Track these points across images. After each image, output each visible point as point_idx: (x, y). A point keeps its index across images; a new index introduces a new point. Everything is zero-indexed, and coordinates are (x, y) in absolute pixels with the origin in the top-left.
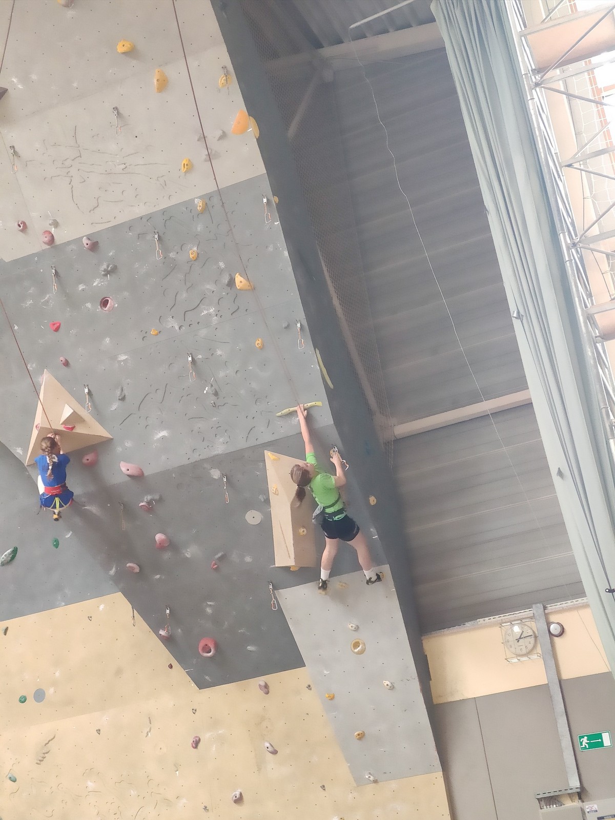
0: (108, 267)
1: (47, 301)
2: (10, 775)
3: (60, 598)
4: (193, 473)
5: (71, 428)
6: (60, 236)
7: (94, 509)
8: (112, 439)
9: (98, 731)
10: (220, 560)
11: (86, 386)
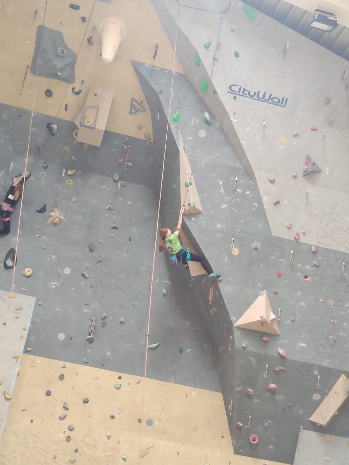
0: (317, 264)
1: (281, 262)
2: (124, 457)
3: (173, 378)
4: (307, 368)
5: (272, 324)
6: (303, 239)
7: (253, 360)
8: (280, 335)
9: (178, 453)
10: (289, 407)
11: (280, 307)
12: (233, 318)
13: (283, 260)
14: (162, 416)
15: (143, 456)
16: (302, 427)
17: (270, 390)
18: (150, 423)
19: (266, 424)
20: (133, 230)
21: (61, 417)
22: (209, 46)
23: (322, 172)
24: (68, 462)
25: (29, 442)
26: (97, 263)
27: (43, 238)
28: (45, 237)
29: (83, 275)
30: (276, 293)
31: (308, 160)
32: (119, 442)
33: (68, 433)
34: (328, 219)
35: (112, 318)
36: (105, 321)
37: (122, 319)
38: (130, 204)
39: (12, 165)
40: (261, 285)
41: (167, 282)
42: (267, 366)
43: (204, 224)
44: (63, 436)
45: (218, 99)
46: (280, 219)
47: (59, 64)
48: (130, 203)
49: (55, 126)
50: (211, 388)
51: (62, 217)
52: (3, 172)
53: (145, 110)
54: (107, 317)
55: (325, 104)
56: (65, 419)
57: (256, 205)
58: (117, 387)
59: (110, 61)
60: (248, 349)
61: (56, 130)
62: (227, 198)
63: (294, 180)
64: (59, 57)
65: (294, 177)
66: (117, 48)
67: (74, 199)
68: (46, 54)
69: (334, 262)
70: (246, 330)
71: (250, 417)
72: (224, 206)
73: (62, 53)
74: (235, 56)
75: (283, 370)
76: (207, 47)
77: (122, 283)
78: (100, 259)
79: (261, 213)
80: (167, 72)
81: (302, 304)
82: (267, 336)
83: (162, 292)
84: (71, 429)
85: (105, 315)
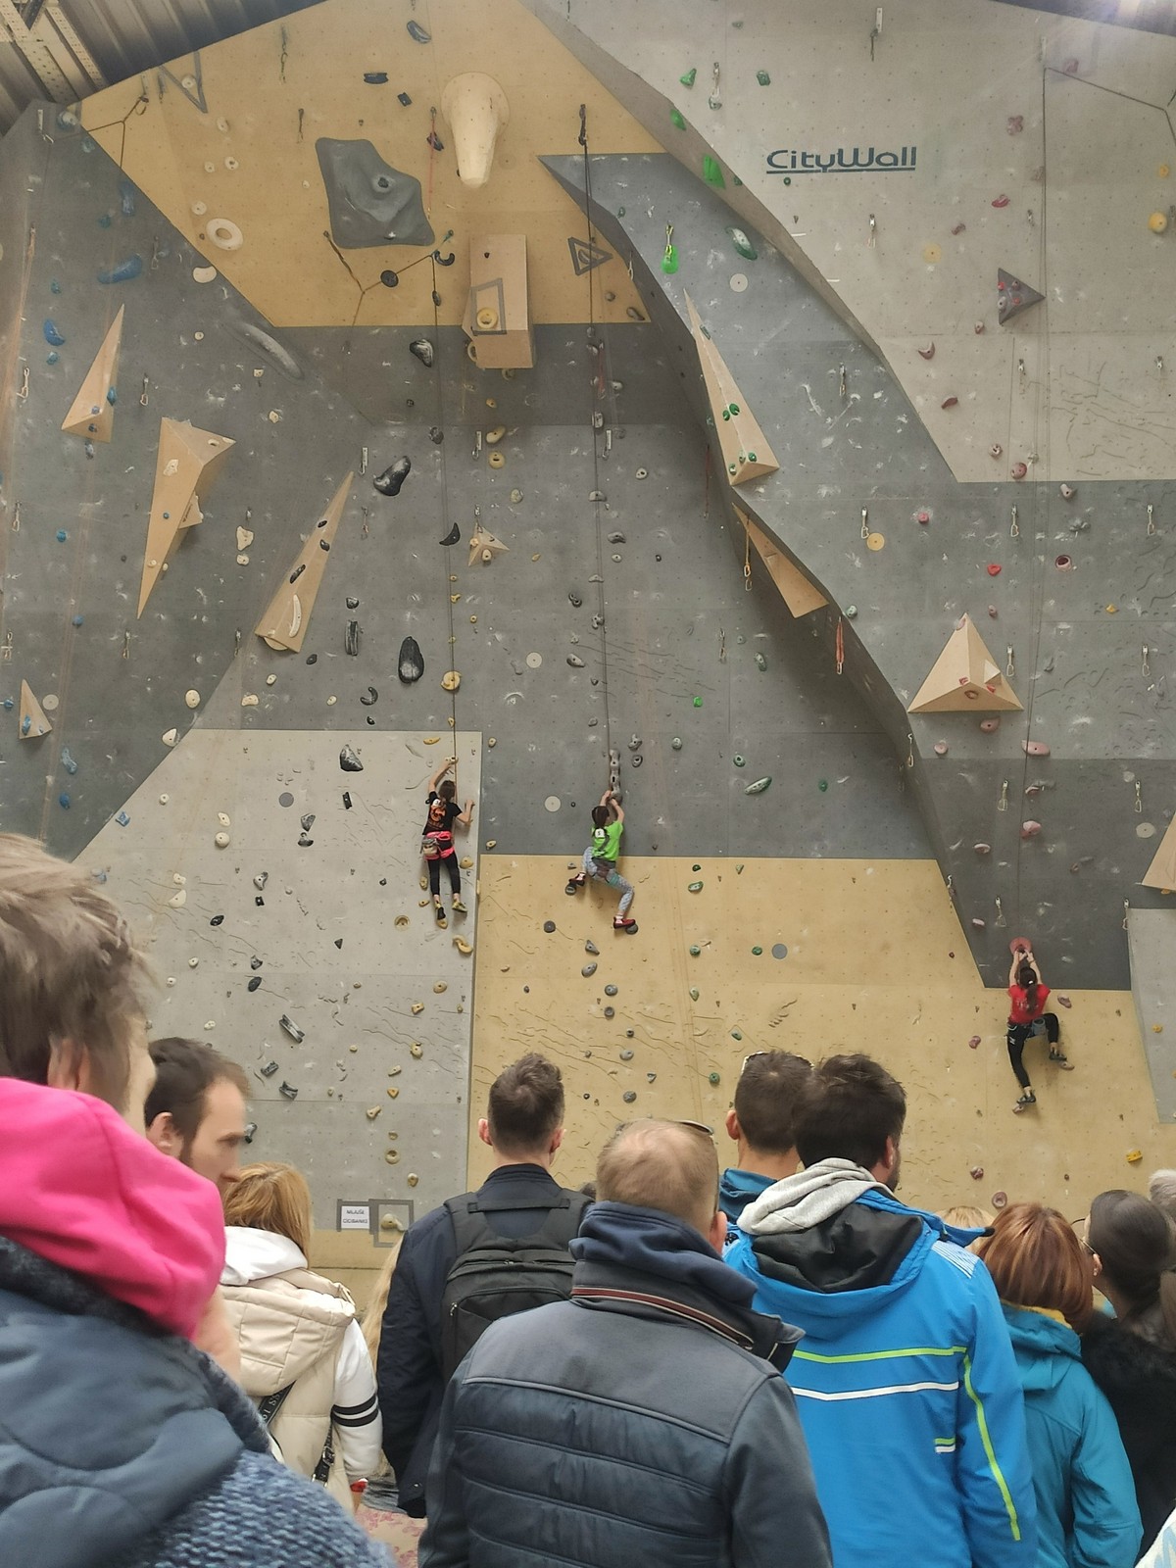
0: (1082, 524)
1: (993, 540)
2: (734, 1032)
3: (816, 848)
4: (1105, 770)
5: (993, 691)
6: (1035, 474)
7: (970, 778)
8: (1022, 711)
9: (854, 1006)
10: (1085, 864)
11: (1010, 646)
12: (902, 694)
13: (996, 534)
14: (805, 932)
15: (776, 1023)
16: (1127, 904)
17: (1030, 836)
18: (779, 951)
19: (1041, 911)
20: (661, 535)
21: (585, 972)
22: (693, 78)
23: (1049, 298)
24: (620, 1061)
25: (529, 1031)
26: (596, 629)
27: (468, 600)
28: (472, 597)
29: (569, 662)
30: (993, 616)
31: (1005, 279)
32: (718, 1003)
33: (607, 1001)
34: (1088, 410)
35: (653, 742)
36: (638, 753)
37: (678, 741)
38: (642, 476)
39: (366, 454)
40: (953, 605)
41: (762, 635)
42: (1005, 785)
43: (789, 496)
44: (597, 1010)
45: (750, 195)
46: (968, 439)
47: (384, 213)
48: (643, 473)
49: (425, 346)
50: (908, 855)
51: (497, 544)
52: (352, 473)
53: (608, 257)
54: (641, 742)
55: (1011, 134)
56: (595, 974)
57: (903, 420)
58: (693, 888)
59: (480, 182)
60: (951, 755)
61: (430, 353)
62: (829, 420)
63: (980, 336)
64: (379, 196)
65: (980, 331)
66: (489, 144)
67: (514, 495)
68: (349, 199)
69: (1125, 508)
70: (939, 716)
71: (998, 902)
72: (828, 441)
73: (382, 186)
74: (762, 84)
75: (1046, 787)
76: (689, 83)
77: (661, 661)
78: (599, 619)
79: (918, 436)
80: (625, 159)
81: (1064, 626)
82: (992, 719)
83: (756, 660)
84: (611, 993)
85: (636, 740)
